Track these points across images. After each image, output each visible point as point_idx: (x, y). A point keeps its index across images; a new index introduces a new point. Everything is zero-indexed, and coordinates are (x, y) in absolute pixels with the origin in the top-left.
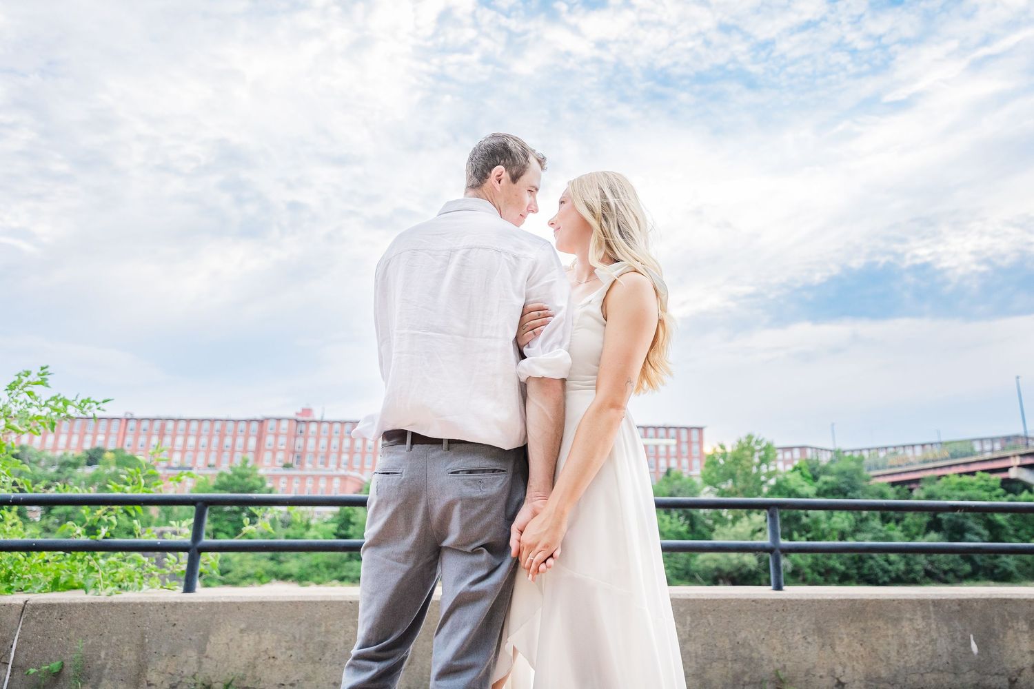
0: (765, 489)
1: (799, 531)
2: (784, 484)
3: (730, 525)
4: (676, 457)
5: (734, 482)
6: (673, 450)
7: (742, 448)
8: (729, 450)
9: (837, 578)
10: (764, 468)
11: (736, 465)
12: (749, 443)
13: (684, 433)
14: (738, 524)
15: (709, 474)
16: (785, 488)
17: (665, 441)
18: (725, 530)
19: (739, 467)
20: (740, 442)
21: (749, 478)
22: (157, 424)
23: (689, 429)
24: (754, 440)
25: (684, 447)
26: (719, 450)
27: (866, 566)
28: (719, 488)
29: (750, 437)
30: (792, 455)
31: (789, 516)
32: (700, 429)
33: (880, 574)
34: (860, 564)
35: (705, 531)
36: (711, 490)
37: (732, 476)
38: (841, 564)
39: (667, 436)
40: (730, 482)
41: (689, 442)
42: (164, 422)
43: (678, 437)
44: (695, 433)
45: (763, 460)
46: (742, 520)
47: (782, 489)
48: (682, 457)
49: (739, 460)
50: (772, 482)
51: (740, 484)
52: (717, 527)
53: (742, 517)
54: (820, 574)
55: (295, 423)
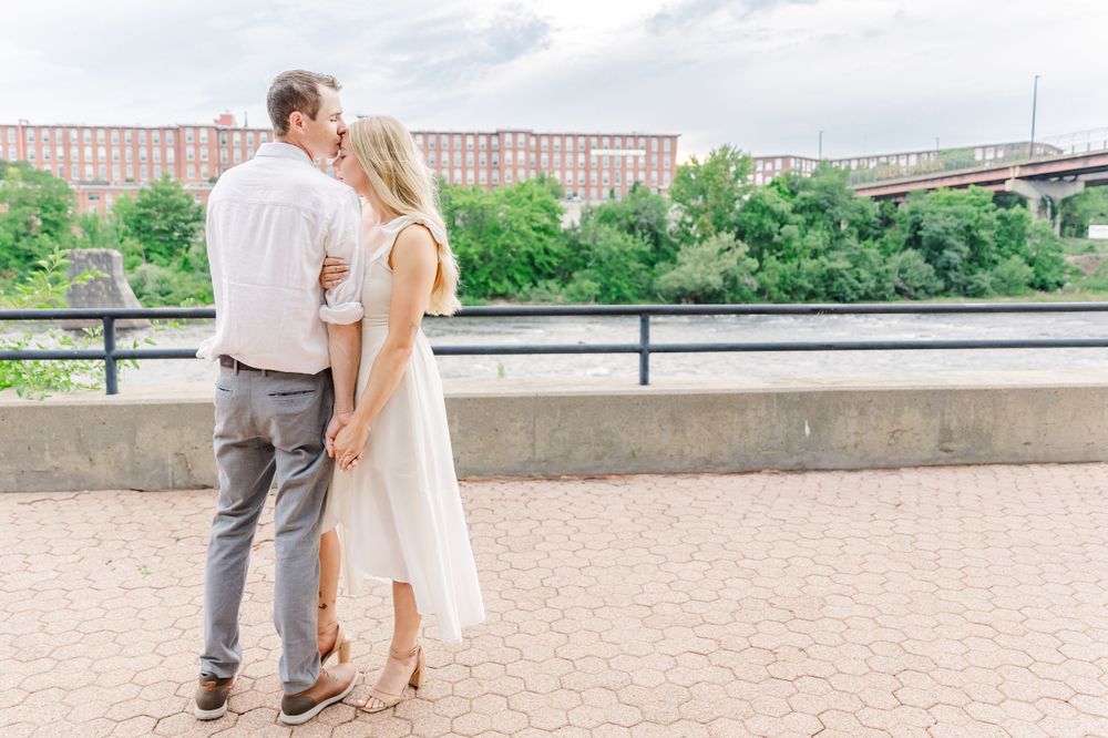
0: (738, 206)
1: (770, 250)
2: (759, 201)
3: (696, 244)
4: (645, 170)
5: (705, 198)
6: (642, 161)
7: (715, 161)
8: (701, 163)
9: (803, 297)
10: (739, 184)
11: (708, 180)
12: (724, 156)
13: (655, 142)
14: (705, 243)
15: (678, 190)
16: (759, 205)
17: (633, 152)
18: (690, 249)
19: (711, 182)
20: (713, 155)
21: (721, 195)
22: (59, 133)
23: (660, 138)
24: (730, 152)
25: (655, 159)
26: (691, 164)
27: (836, 284)
28: (689, 205)
29: (725, 149)
30: (774, 167)
31: (760, 234)
32: (673, 138)
33: (849, 291)
34: (829, 282)
35: (670, 250)
36: (679, 207)
37: (703, 192)
38: (809, 282)
39: (636, 147)
40: (701, 198)
41: (660, 153)
42: (67, 130)
43: (648, 148)
44: (667, 142)
45: (738, 175)
46: (710, 239)
47: (755, 206)
48: (652, 170)
49: (712, 175)
50: (746, 198)
51: (712, 201)
52: (682, 246)
53: (710, 235)
54: (787, 292)
55: (215, 132)
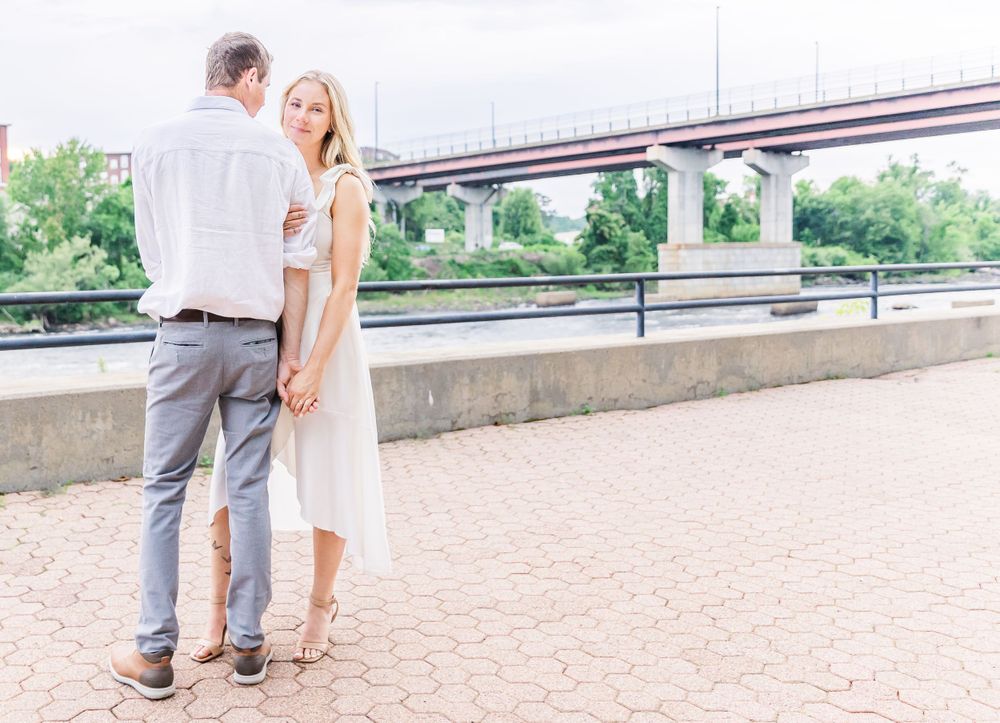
0: (90, 207)
1: (129, 256)
2: (114, 201)
3: (46, 251)
5: (52, 197)
7: (63, 157)
8: (45, 156)
10: (91, 183)
11: (55, 177)
12: (72, 151)
14: (56, 249)
15: (20, 188)
16: (115, 206)
18: (39, 257)
19: (59, 180)
20: (61, 149)
21: (70, 194)
24: (79, 146)
26: (33, 157)
28: (32, 206)
29: (74, 142)
30: (119, 164)
31: (118, 240)
35: (14, 258)
36: (21, 208)
37: (50, 191)
40: (47, 197)
45: (88, 173)
46: (61, 244)
47: (111, 208)
49: (60, 172)
50: (99, 199)
51: (60, 201)
52: (29, 254)
53: (61, 241)
